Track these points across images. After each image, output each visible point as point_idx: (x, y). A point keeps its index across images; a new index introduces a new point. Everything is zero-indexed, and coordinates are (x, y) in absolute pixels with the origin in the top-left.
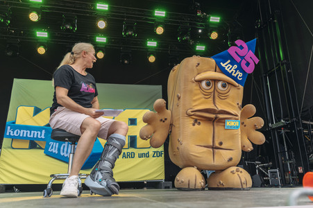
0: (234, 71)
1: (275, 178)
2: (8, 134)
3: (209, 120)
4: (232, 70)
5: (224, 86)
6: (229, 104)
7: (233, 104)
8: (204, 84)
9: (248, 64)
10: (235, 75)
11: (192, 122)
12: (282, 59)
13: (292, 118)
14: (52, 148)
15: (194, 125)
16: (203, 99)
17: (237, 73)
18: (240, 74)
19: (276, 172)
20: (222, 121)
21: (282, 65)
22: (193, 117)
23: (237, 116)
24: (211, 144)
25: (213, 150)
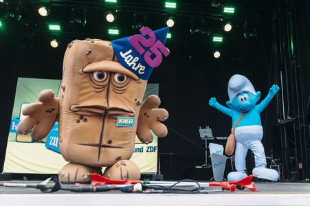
0: (135, 64)
2: (13, 129)
3: (99, 115)
4: (132, 63)
5: (121, 79)
6: (126, 99)
7: (130, 99)
8: (95, 75)
9: (153, 56)
10: (136, 69)
11: (77, 118)
12: (292, 54)
14: (53, 142)
15: (78, 122)
16: (93, 93)
17: (138, 67)
18: (142, 68)
19: (277, 167)
20: (114, 117)
22: (78, 113)
23: (132, 112)
24: (98, 142)
25: (100, 149)
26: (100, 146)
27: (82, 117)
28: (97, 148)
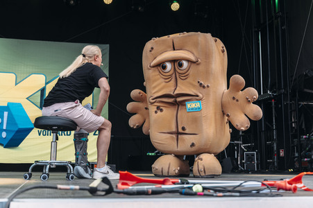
1: (251, 162)
7: (194, 83)
11: (155, 109)
12: (277, 11)
13: (280, 88)
15: (156, 112)
16: (164, 84)
19: (253, 155)
20: (183, 103)
21: (276, 18)
22: (155, 104)
23: (198, 96)
24: (174, 129)
25: (178, 137)
26: (178, 133)
27: (158, 108)
28: (174, 136)
